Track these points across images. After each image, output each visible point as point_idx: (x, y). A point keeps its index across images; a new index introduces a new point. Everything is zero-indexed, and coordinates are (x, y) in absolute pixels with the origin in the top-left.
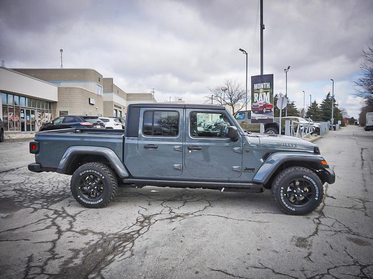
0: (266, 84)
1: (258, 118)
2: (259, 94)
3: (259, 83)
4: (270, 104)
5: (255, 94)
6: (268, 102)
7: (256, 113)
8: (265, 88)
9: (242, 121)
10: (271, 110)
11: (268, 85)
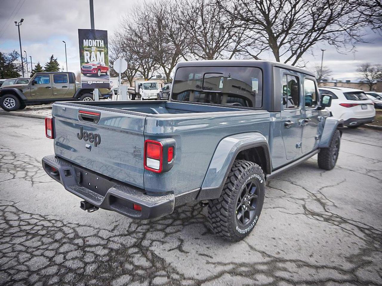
0: (99, 42)
1: (91, 82)
2: (91, 53)
3: (90, 39)
4: (104, 66)
5: (85, 53)
6: (103, 64)
7: (88, 76)
8: (98, 46)
9: (63, 86)
10: (106, 73)
11: (102, 44)
